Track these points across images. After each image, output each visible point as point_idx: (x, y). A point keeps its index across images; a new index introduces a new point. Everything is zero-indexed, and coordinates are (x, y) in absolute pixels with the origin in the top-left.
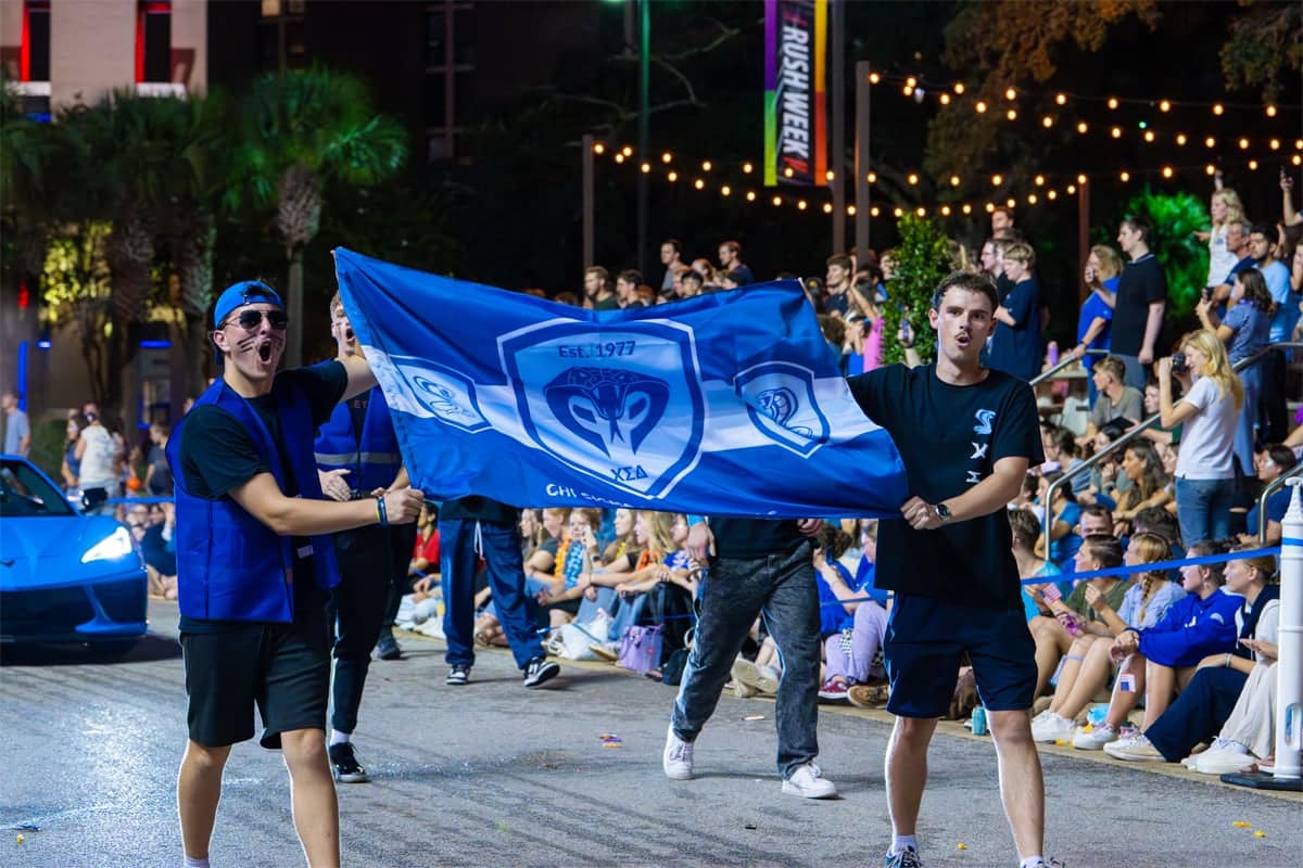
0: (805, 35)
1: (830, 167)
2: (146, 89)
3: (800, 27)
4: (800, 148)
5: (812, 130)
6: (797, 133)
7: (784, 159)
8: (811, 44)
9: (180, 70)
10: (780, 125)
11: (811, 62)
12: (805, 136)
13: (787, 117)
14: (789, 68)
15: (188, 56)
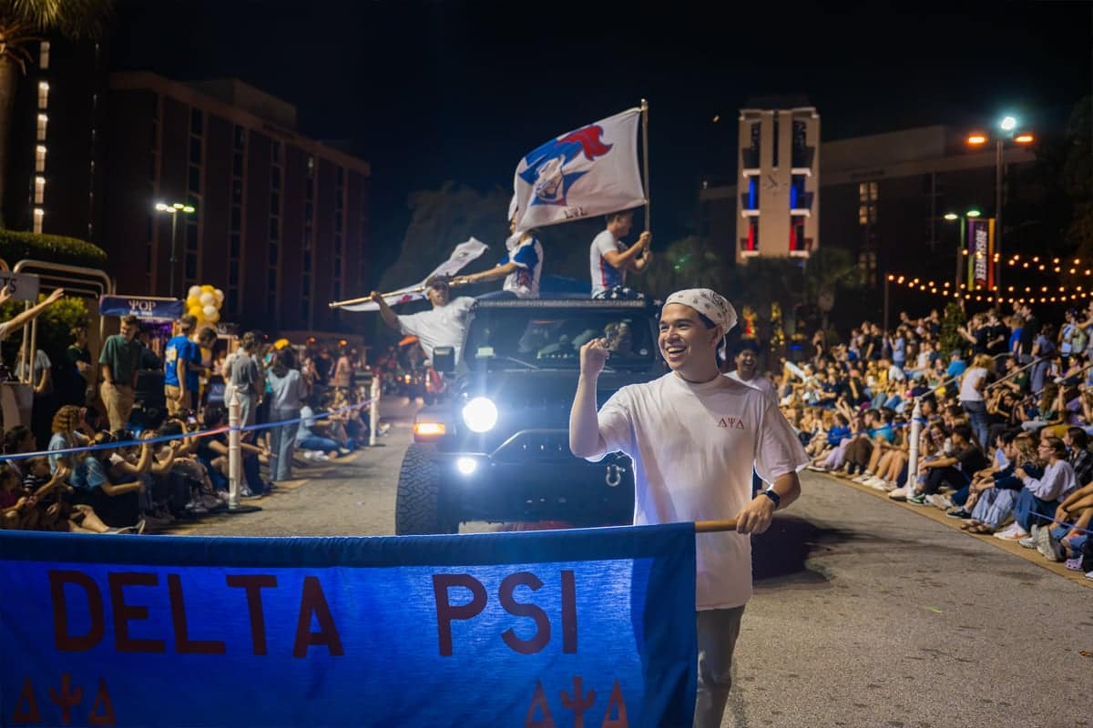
0: (985, 234)
1: (995, 285)
2: (793, 253)
3: (984, 230)
4: (982, 276)
5: (987, 270)
6: (981, 271)
7: (976, 282)
8: (988, 237)
9: (807, 246)
10: (974, 268)
11: (988, 243)
12: (985, 271)
13: (977, 265)
14: (979, 246)
15: (810, 241)
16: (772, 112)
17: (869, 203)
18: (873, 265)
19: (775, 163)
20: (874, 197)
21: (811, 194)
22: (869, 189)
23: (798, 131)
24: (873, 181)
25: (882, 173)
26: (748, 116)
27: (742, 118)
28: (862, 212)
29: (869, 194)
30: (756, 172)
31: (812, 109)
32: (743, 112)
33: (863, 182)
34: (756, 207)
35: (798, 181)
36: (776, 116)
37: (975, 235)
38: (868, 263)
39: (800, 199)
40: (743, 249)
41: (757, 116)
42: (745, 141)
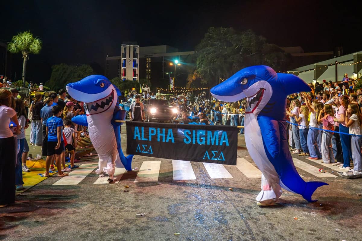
0: (173, 80)
2: (134, 77)
5: (173, 86)
14: (172, 82)
15: (137, 75)
16: (129, 45)
17: (149, 63)
18: (150, 78)
19: (130, 57)
20: (150, 61)
21: (138, 64)
22: (149, 59)
23: (135, 50)
24: (150, 58)
25: (152, 56)
26: (123, 46)
27: (122, 46)
28: (147, 65)
29: (149, 60)
30: (125, 59)
31: (138, 45)
32: (122, 45)
33: (147, 58)
34: (125, 66)
35: (135, 61)
36: (130, 46)
37: (171, 80)
38: (149, 77)
39: (135, 65)
40: (122, 76)
41: (126, 46)
42: (123, 51)
